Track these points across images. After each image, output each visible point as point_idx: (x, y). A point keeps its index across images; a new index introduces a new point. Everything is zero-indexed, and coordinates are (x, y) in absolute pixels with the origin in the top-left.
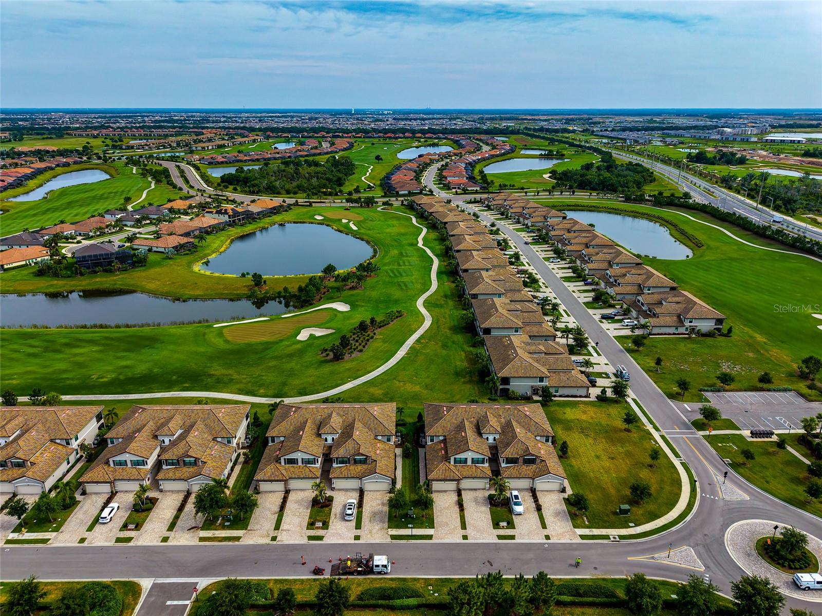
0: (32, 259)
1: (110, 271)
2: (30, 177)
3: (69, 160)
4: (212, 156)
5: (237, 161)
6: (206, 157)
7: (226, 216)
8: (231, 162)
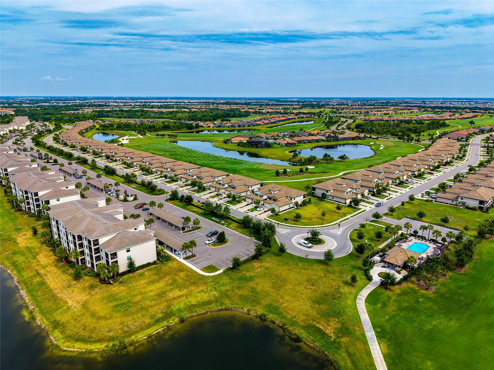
0: (242, 141)
1: (258, 147)
2: (281, 121)
3: (305, 116)
4: (371, 117)
5: (381, 120)
6: (367, 118)
7: (325, 137)
8: (376, 121)
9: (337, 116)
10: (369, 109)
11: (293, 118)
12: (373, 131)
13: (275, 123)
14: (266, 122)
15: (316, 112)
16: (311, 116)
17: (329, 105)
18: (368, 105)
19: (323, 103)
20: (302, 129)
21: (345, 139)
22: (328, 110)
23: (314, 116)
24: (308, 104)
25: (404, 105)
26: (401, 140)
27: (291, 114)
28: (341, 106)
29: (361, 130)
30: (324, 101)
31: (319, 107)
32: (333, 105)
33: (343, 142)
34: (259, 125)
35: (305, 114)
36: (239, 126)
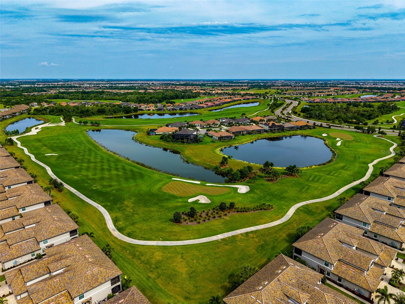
0: (167, 132)
1: (183, 143)
2: (227, 103)
3: (251, 97)
4: (315, 99)
5: (326, 102)
6: (312, 99)
7: (268, 126)
8: (321, 103)
9: (282, 98)
10: (311, 90)
11: (238, 100)
12: (322, 117)
13: (219, 105)
14: (210, 104)
15: (262, 93)
16: (257, 97)
17: (274, 86)
18: (310, 86)
19: (269, 84)
20: (244, 114)
21: (292, 128)
22: (273, 91)
23: (260, 97)
24: (256, 85)
25: (342, 86)
26: (359, 131)
27: (238, 95)
28: (285, 87)
29: (309, 116)
30: (271, 83)
31: (265, 87)
32: (278, 86)
33: (290, 132)
34: (202, 108)
35: (252, 95)
36: (181, 109)
